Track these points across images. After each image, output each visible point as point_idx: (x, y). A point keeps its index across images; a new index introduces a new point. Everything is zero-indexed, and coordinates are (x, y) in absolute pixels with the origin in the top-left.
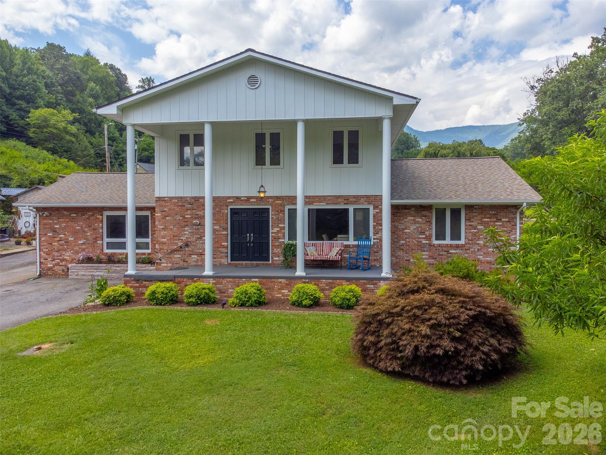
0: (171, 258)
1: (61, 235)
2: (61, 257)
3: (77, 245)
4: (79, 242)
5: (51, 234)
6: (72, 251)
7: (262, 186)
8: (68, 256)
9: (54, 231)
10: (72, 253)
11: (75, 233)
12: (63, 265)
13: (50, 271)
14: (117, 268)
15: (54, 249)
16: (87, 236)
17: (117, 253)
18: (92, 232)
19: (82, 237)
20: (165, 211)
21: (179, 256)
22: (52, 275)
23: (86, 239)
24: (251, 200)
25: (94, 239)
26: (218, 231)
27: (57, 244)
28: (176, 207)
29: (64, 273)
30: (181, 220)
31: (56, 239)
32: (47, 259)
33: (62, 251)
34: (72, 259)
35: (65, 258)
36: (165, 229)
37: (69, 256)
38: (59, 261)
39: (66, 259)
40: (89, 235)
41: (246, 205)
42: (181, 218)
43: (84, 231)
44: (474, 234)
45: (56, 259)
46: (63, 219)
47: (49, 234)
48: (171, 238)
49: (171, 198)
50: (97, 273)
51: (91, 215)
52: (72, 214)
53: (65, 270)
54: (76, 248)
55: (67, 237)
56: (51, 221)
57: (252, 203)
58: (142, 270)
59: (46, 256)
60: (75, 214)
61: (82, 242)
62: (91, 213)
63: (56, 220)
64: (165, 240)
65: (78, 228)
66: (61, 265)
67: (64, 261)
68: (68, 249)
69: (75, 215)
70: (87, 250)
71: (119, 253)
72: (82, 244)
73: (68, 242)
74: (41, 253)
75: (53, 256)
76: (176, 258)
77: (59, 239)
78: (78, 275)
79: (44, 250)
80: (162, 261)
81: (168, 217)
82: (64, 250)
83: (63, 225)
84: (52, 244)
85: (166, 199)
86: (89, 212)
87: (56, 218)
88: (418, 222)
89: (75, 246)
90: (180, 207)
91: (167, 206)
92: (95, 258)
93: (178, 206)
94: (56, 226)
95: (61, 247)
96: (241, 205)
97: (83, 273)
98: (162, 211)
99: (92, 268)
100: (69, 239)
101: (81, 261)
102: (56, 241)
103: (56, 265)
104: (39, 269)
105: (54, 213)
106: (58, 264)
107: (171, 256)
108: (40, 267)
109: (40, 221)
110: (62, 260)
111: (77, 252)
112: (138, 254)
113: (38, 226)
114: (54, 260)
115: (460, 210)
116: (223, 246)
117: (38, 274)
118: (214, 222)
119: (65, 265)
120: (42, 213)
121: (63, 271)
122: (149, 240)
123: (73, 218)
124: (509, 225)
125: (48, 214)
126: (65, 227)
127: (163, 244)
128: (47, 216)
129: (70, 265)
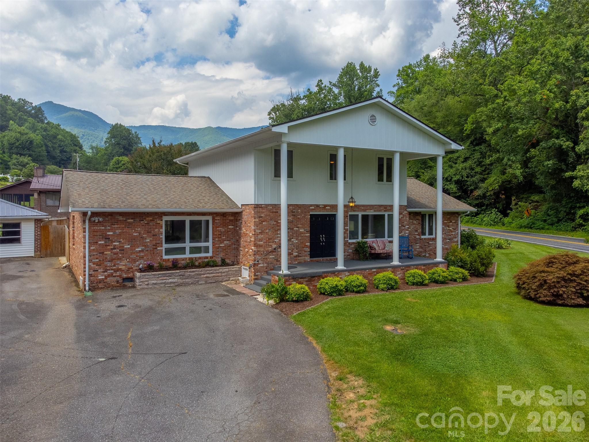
0: (266, 259)
1: (115, 242)
2: (114, 268)
3: (134, 253)
4: (137, 249)
5: (103, 242)
6: (128, 260)
7: (352, 198)
8: (124, 265)
9: (107, 238)
10: (128, 262)
11: (132, 240)
12: (117, 276)
13: (101, 284)
14: (191, 274)
15: (106, 258)
16: (146, 242)
17: (179, 259)
18: (151, 239)
19: (140, 244)
20: (262, 217)
21: (273, 257)
22: (104, 288)
23: (145, 246)
24: (327, 208)
25: (154, 245)
26: (303, 233)
27: (110, 252)
28: (271, 214)
29: (118, 285)
30: (275, 224)
31: (108, 247)
32: (97, 271)
33: (116, 260)
34: (129, 268)
35: (120, 267)
36: (262, 233)
37: (126, 265)
38: (112, 271)
39: (121, 269)
40: (148, 242)
41: (323, 212)
42: (275, 223)
43: (143, 238)
45: (109, 270)
46: (117, 224)
47: (100, 242)
48: (266, 241)
49: (267, 205)
50: (170, 280)
51: (150, 220)
52: (129, 219)
53: (120, 281)
54: (133, 256)
55: (122, 245)
56: (103, 228)
57: (327, 210)
58: (217, 273)
59: (97, 267)
60: (132, 219)
61: (140, 249)
62: (151, 219)
63: (108, 226)
64: (262, 243)
65: (135, 234)
66: (115, 276)
67: (118, 271)
68: (124, 257)
69: (132, 221)
70: (145, 257)
71: (181, 258)
72: (140, 251)
73: (123, 250)
74: (90, 264)
75: (105, 267)
76: (271, 258)
77: (112, 247)
78: (148, 284)
79: (93, 260)
80: (259, 262)
81: (264, 222)
82: (118, 259)
83: (118, 231)
84: (103, 253)
85: (263, 206)
86: (147, 217)
87: (109, 224)
88: (415, 224)
89: (132, 254)
90: (274, 213)
91: (263, 212)
92: (156, 265)
93: (273, 212)
94: (108, 233)
95: (115, 256)
96: (320, 211)
97: (155, 282)
98: (259, 217)
100: (125, 247)
101: (141, 271)
102: (108, 250)
103: (109, 276)
104: (87, 283)
105: (107, 219)
106: (111, 275)
107: (267, 257)
108: (89, 280)
109: (89, 228)
110: (116, 271)
111: (134, 261)
112: (200, 258)
113: (87, 234)
114: (106, 271)
115: (432, 215)
116: (307, 246)
117: (87, 288)
118: (300, 226)
119: (120, 276)
120: (93, 219)
121: (118, 282)
122: (210, 244)
123: (130, 223)
124: (455, 224)
125: (101, 219)
126: (120, 234)
127: (261, 246)
128: (99, 222)
129: (138, 274)
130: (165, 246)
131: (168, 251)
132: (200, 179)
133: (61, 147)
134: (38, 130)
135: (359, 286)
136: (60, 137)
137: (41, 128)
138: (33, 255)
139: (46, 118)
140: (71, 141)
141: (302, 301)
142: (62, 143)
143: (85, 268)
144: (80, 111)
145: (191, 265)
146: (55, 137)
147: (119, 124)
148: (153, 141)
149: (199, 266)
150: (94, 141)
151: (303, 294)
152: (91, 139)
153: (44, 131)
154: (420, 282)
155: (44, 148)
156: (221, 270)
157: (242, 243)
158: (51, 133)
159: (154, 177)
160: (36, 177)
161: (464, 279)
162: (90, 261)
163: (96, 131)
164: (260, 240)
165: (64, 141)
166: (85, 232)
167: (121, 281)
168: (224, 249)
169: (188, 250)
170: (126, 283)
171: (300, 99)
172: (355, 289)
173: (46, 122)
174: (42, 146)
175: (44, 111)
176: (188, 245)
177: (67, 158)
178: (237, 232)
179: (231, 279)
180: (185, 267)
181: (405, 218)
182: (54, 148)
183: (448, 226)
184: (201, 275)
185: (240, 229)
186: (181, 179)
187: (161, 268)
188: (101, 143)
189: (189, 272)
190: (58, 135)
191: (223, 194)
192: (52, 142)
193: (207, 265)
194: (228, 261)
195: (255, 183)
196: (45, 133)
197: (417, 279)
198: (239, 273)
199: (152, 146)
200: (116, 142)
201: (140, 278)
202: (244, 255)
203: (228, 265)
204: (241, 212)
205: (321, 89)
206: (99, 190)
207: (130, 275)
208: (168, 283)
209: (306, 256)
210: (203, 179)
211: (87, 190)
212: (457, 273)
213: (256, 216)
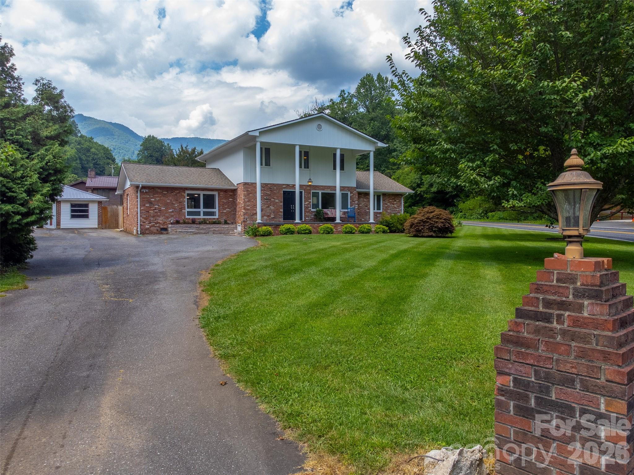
1: (156, 205)
2: (155, 221)
3: (168, 213)
4: (169, 211)
5: (148, 205)
6: (164, 217)
9: (151, 203)
11: (166, 205)
13: (147, 231)
15: (150, 215)
17: (196, 218)
18: (178, 205)
19: (171, 208)
20: (249, 191)
22: (149, 233)
23: (174, 209)
25: (180, 209)
26: (278, 203)
27: (152, 212)
29: (158, 232)
31: (152, 208)
32: (145, 222)
33: (156, 217)
34: (164, 222)
36: (248, 201)
37: (162, 220)
38: (154, 223)
39: (159, 222)
40: (176, 206)
43: (173, 204)
44: (386, 207)
45: (152, 222)
46: (157, 194)
47: (146, 205)
48: (252, 206)
52: (164, 191)
54: (167, 215)
55: (160, 207)
56: (148, 196)
59: (145, 220)
60: (166, 191)
62: (178, 191)
65: (168, 201)
66: (156, 227)
68: (161, 215)
70: (174, 216)
71: (198, 218)
72: (171, 212)
73: (161, 211)
74: (141, 218)
75: (150, 220)
77: (154, 209)
78: (176, 231)
79: (143, 216)
80: (247, 220)
81: (250, 194)
82: (158, 216)
83: (157, 199)
84: (148, 212)
85: (250, 184)
86: (176, 190)
87: (152, 194)
88: (365, 201)
89: (166, 213)
91: (250, 188)
92: (181, 221)
94: (152, 200)
95: (156, 214)
97: (181, 230)
99: (187, 227)
100: (162, 209)
101: (172, 224)
102: (152, 210)
103: (152, 226)
104: (139, 229)
105: (151, 191)
106: (153, 226)
107: (253, 217)
108: (140, 228)
109: (140, 196)
110: (157, 223)
111: (168, 218)
112: (210, 219)
113: (139, 199)
114: (150, 223)
115: (380, 196)
116: (281, 212)
117: (139, 233)
118: (275, 198)
119: (159, 227)
120: (142, 190)
121: (157, 230)
122: (216, 210)
123: (165, 194)
124: (399, 203)
125: (147, 191)
126: (159, 201)
127: (248, 210)
128: (146, 192)
129: (170, 226)
130: (187, 210)
131: (189, 213)
132: (212, 170)
133: (94, 160)
134: (73, 143)
135: (305, 230)
136: (93, 150)
137: (75, 141)
138: (97, 227)
139: (79, 131)
140: (104, 154)
141: (267, 235)
142: (96, 156)
143: (138, 220)
144: (111, 123)
145: (204, 222)
146: (88, 150)
147: (152, 136)
148: (182, 146)
149: (209, 223)
150: (125, 154)
151: (267, 231)
152: (122, 153)
153: (78, 145)
154: (349, 231)
155: (78, 161)
156: (223, 226)
157: (238, 209)
158: (85, 146)
159: (180, 168)
160: (89, 177)
161: (384, 232)
162: (141, 216)
163: (127, 144)
164: (248, 206)
165: (97, 155)
166: (137, 198)
167: (159, 230)
168: (226, 214)
169: (202, 214)
170: (163, 232)
171: (324, 109)
172: (303, 232)
173: (79, 135)
174: (76, 160)
175: (77, 125)
176: (202, 210)
177: (100, 171)
178: (235, 203)
179: (230, 232)
180: (200, 223)
181: (354, 196)
182: (88, 162)
183: (393, 204)
184: (210, 228)
185: (237, 200)
186: (199, 170)
187: (185, 223)
188: (132, 157)
189: (202, 226)
190: (91, 148)
191: (226, 178)
192: (85, 155)
193: (214, 223)
194: (228, 222)
195: (244, 169)
196: (79, 146)
197: (348, 230)
198: (236, 228)
199: (180, 150)
200: (149, 154)
201: (171, 227)
202: (239, 217)
203: (229, 224)
204: (237, 189)
205: (344, 99)
206: (145, 174)
207: (165, 227)
208: (189, 232)
209: (280, 218)
210: (214, 170)
211: (138, 174)
212: (379, 228)
213: (245, 190)
